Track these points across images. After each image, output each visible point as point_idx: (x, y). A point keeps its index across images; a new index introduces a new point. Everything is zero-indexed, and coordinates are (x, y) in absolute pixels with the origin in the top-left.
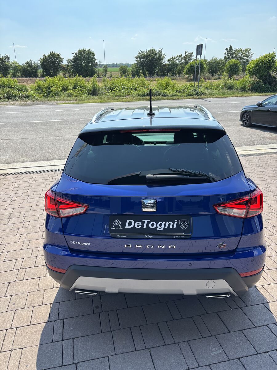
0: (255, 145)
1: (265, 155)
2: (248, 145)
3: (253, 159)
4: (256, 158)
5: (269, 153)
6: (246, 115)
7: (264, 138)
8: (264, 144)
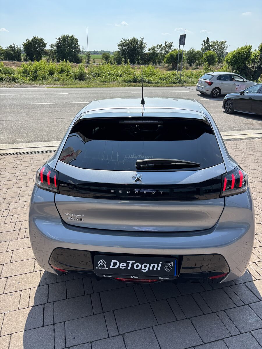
0: (240, 130)
1: (251, 140)
2: (234, 130)
3: (241, 143)
4: (244, 142)
5: (254, 138)
6: (228, 102)
7: (247, 124)
8: (248, 130)
